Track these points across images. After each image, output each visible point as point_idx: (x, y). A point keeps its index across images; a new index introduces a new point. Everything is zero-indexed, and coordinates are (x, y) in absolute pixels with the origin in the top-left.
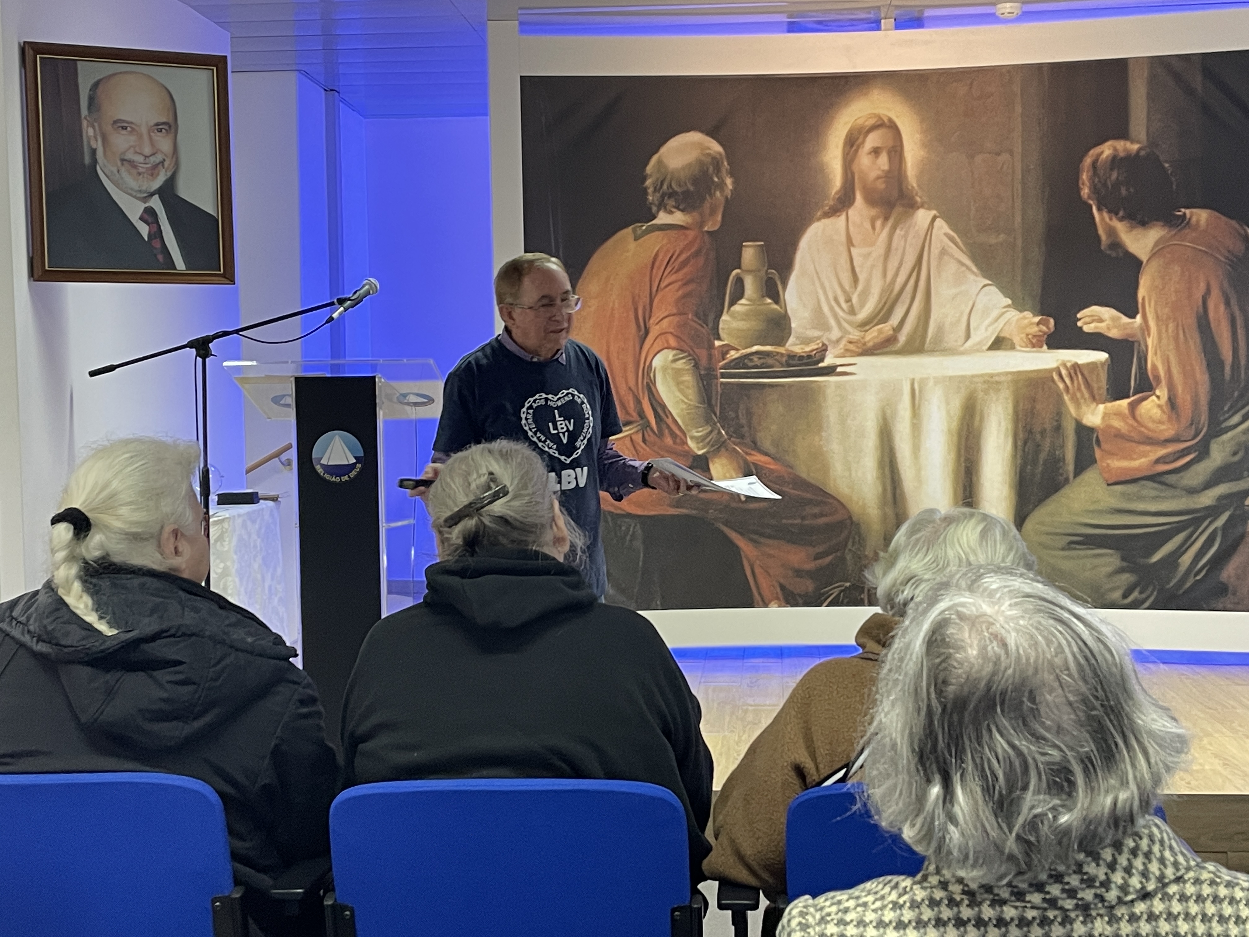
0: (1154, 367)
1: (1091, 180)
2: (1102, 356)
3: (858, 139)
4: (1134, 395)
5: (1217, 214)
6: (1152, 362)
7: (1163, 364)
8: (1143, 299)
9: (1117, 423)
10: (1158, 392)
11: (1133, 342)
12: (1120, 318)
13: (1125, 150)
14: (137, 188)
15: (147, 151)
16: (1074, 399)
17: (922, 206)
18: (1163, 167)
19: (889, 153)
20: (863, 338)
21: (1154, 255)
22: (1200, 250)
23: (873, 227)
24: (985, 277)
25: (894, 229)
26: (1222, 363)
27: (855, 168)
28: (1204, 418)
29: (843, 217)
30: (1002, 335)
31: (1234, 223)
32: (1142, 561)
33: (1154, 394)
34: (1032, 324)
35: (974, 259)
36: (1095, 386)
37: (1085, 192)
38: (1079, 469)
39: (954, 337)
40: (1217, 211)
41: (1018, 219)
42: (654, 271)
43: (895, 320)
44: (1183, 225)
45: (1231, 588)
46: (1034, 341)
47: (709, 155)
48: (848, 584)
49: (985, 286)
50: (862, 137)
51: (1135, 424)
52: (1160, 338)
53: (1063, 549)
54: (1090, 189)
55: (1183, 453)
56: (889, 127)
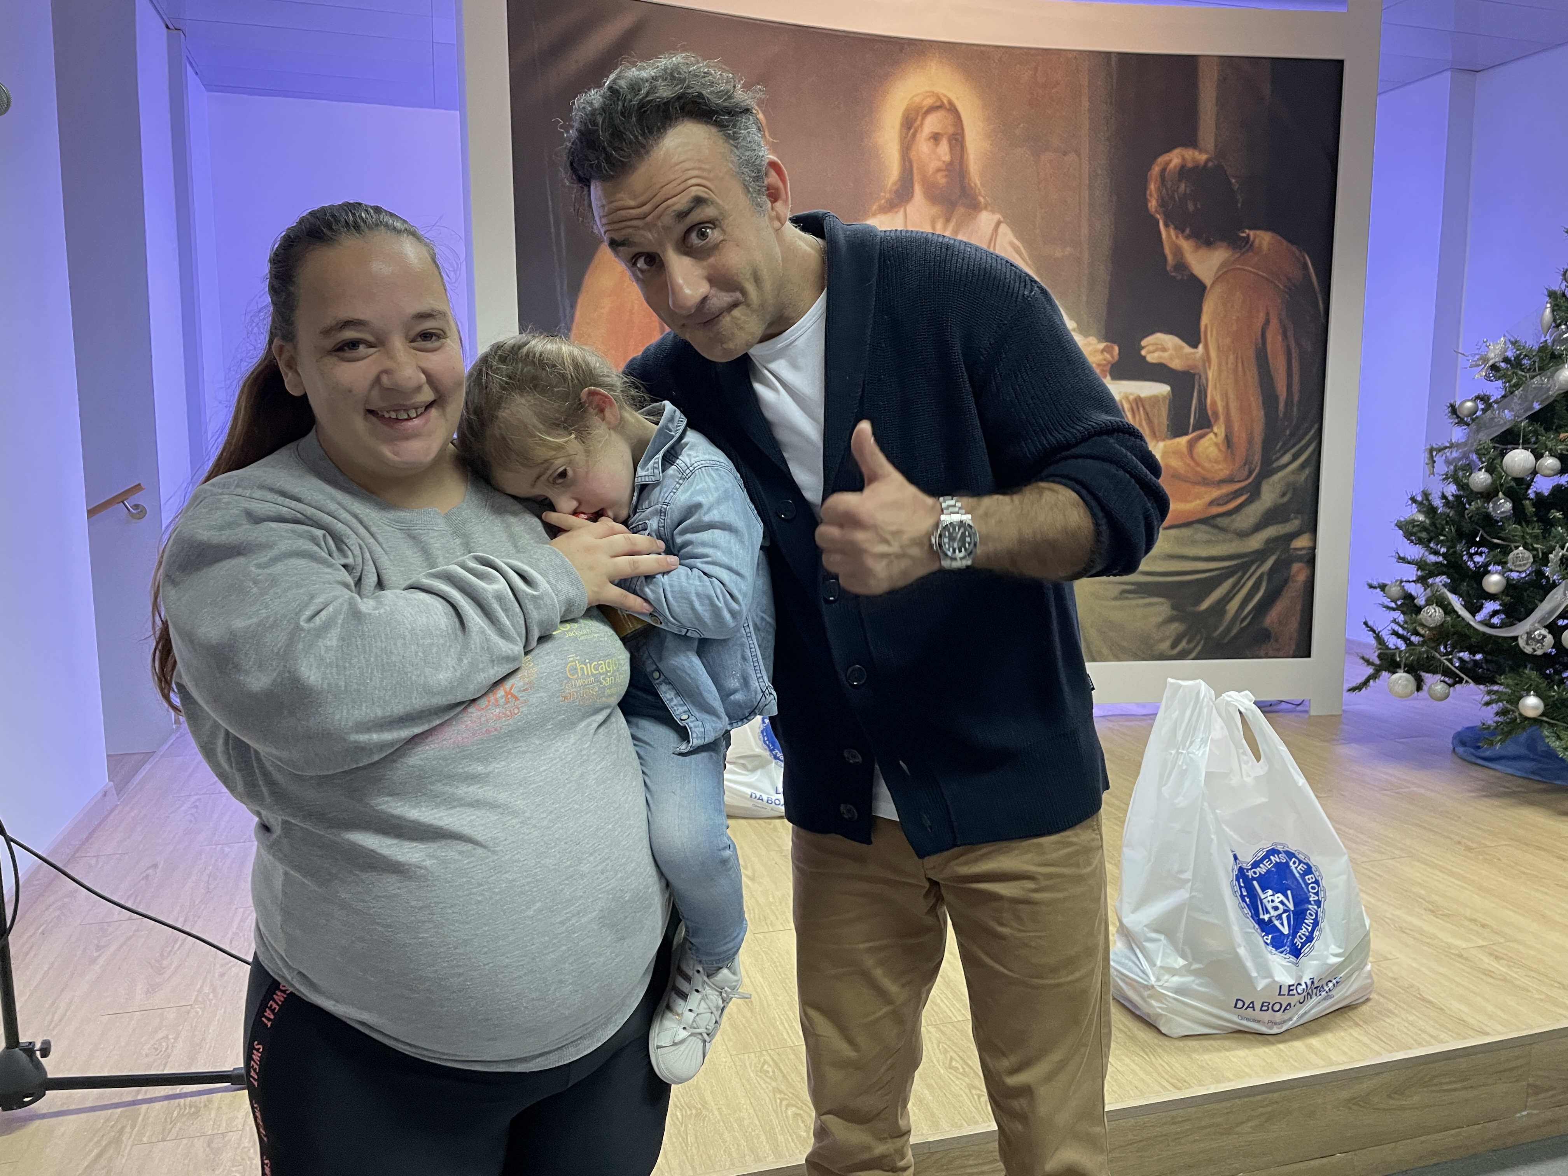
0: (1214, 403)
1: (1159, 190)
2: (1163, 389)
3: (916, 120)
4: (1193, 432)
5: (1279, 238)
6: (1212, 396)
7: (1222, 401)
8: (1206, 326)
9: (1175, 463)
10: (1215, 429)
11: (1194, 375)
12: (1182, 348)
13: (1193, 160)
17: (986, 208)
18: (1230, 182)
19: (950, 141)
21: (1218, 279)
22: (1262, 277)
26: (1276, 398)
27: (913, 154)
28: (1257, 458)
29: (901, 214)
31: (1294, 248)
32: (1190, 609)
33: (1212, 431)
34: (1096, 351)
36: (1156, 421)
37: (1153, 204)
40: (1279, 233)
41: (1085, 231)
44: (1247, 247)
45: (1273, 634)
50: (920, 118)
51: (1192, 463)
52: (1220, 371)
53: (1116, 599)
54: (1157, 201)
55: (1236, 494)
56: (949, 110)
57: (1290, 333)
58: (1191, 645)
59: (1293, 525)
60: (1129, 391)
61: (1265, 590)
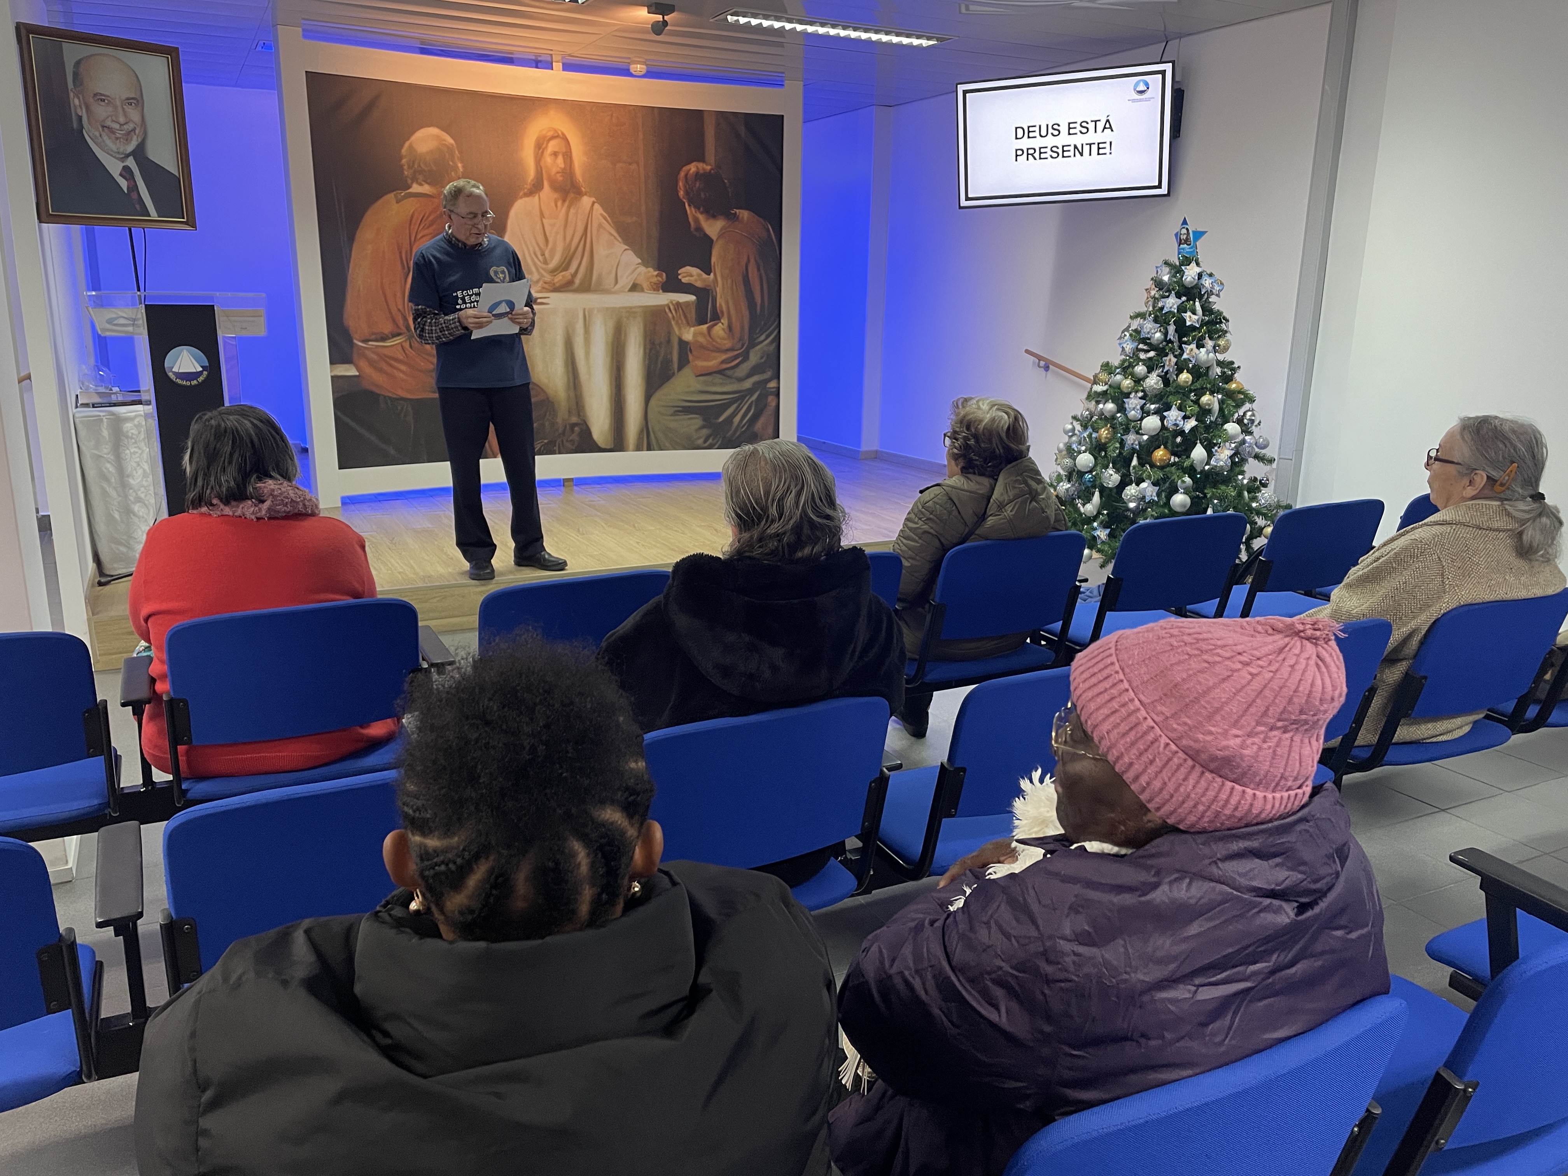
0: (721, 305)
1: (685, 187)
2: (692, 298)
3: (543, 144)
4: (710, 322)
5: (753, 214)
6: (720, 302)
7: (726, 305)
8: (714, 263)
9: (701, 339)
10: (722, 321)
11: (709, 290)
12: (701, 275)
13: (703, 169)
14: (116, 150)
15: (122, 120)
16: (677, 323)
17: (586, 194)
18: (724, 182)
19: (563, 156)
20: (553, 280)
21: (720, 236)
22: (745, 236)
23: (556, 206)
24: (625, 244)
25: (569, 207)
26: (755, 305)
27: (542, 163)
28: (746, 337)
29: (537, 197)
30: (636, 282)
31: (761, 220)
32: (713, 421)
33: (720, 322)
34: (653, 276)
35: (618, 233)
36: (688, 315)
37: (681, 193)
38: (680, 368)
39: (609, 281)
40: (753, 212)
41: (643, 208)
42: (412, 227)
43: (572, 269)
44: (735, 219)
45: (759, 435)
46: (655, 287)
47: (446, 145)
48: (546, 441)
49: (626, 250)
50: (545, 143)
51: (711, 340)
52: (723, 288)
53: (671, 415)
54: (684, 192)
55: (736, 357)
56: (562, 138)
57: (761, 268)
58: (715, 441)
59: (768, 374)
60: (673, 299)
61: (754, 411)
